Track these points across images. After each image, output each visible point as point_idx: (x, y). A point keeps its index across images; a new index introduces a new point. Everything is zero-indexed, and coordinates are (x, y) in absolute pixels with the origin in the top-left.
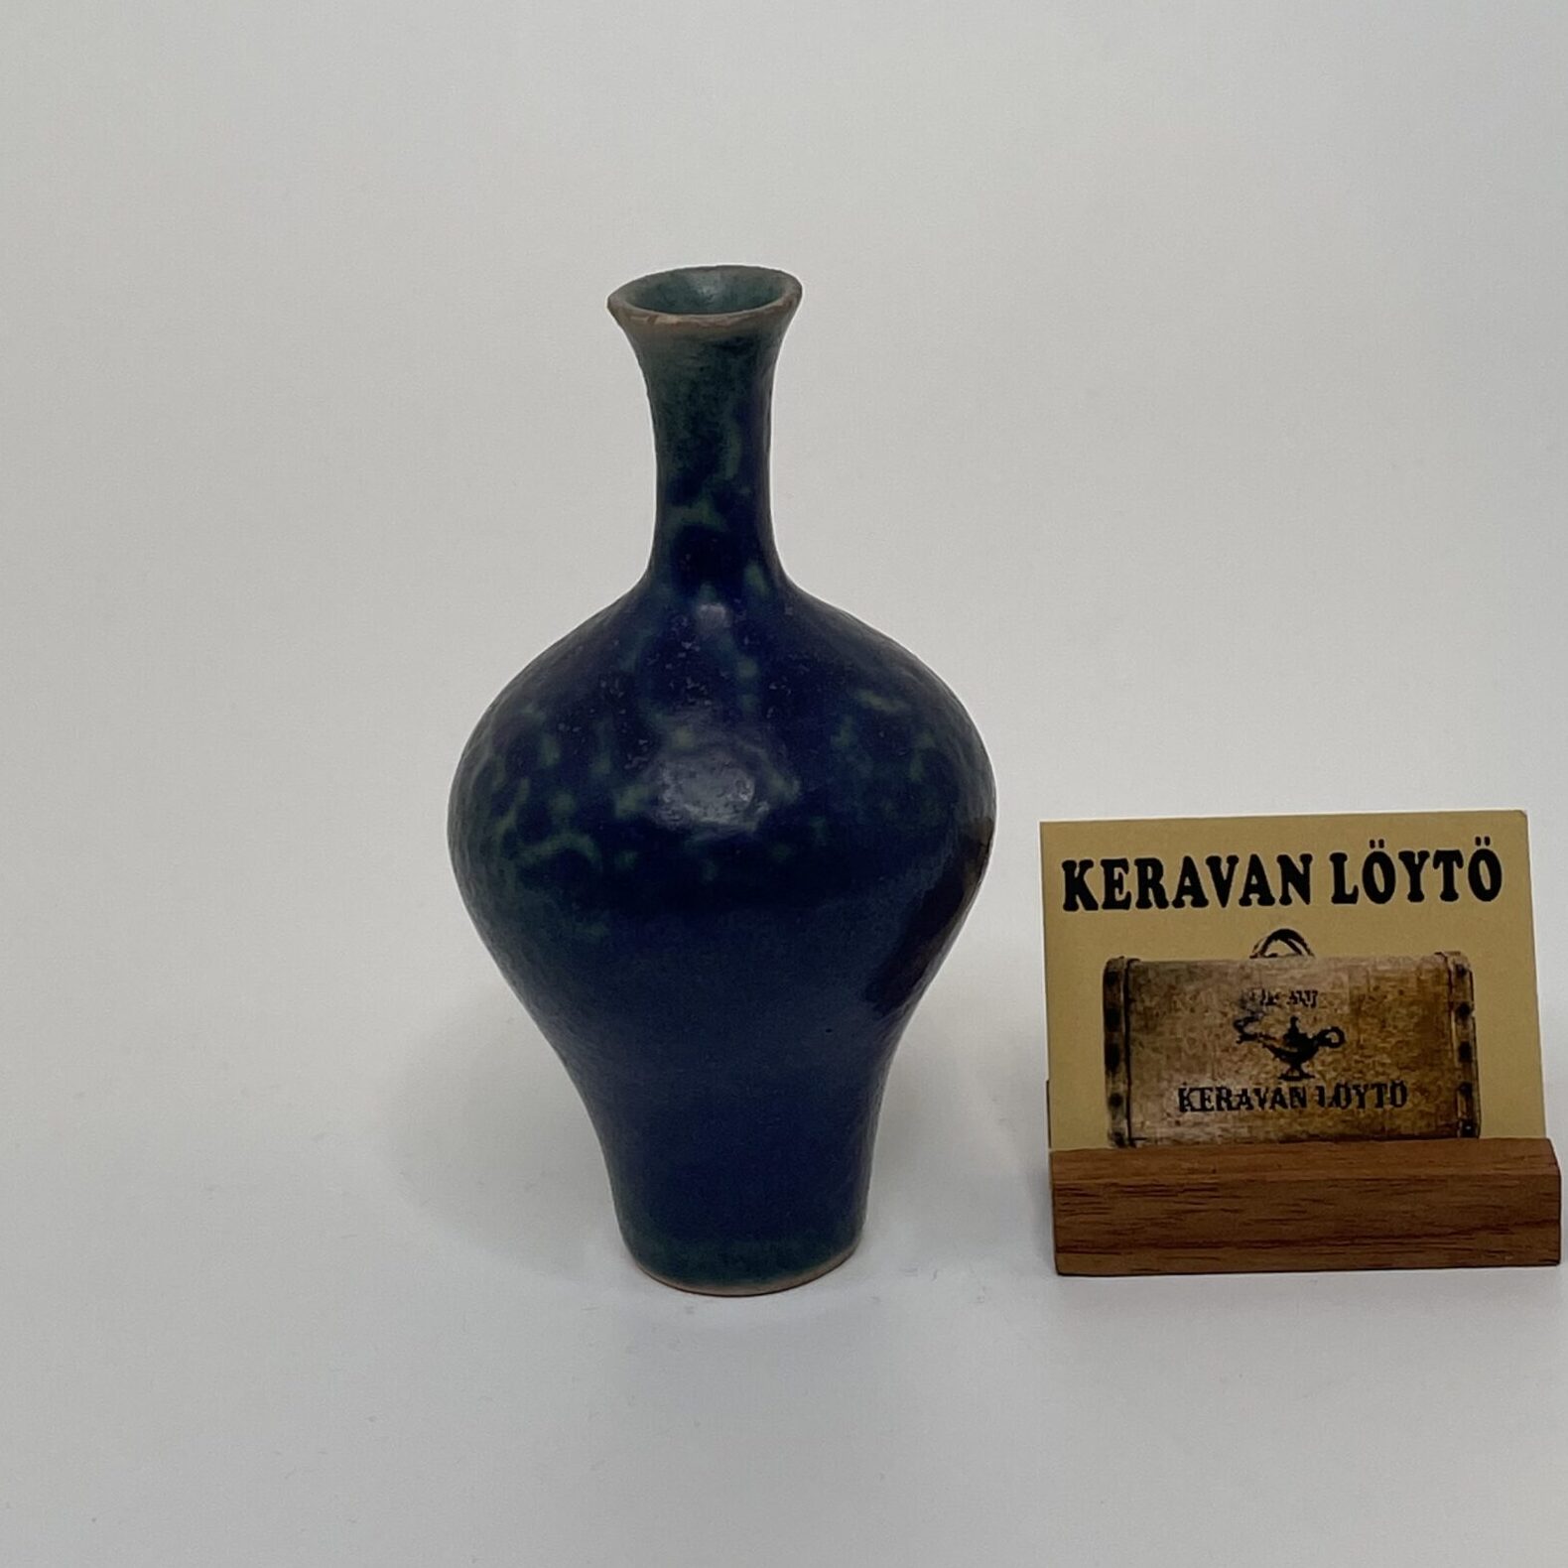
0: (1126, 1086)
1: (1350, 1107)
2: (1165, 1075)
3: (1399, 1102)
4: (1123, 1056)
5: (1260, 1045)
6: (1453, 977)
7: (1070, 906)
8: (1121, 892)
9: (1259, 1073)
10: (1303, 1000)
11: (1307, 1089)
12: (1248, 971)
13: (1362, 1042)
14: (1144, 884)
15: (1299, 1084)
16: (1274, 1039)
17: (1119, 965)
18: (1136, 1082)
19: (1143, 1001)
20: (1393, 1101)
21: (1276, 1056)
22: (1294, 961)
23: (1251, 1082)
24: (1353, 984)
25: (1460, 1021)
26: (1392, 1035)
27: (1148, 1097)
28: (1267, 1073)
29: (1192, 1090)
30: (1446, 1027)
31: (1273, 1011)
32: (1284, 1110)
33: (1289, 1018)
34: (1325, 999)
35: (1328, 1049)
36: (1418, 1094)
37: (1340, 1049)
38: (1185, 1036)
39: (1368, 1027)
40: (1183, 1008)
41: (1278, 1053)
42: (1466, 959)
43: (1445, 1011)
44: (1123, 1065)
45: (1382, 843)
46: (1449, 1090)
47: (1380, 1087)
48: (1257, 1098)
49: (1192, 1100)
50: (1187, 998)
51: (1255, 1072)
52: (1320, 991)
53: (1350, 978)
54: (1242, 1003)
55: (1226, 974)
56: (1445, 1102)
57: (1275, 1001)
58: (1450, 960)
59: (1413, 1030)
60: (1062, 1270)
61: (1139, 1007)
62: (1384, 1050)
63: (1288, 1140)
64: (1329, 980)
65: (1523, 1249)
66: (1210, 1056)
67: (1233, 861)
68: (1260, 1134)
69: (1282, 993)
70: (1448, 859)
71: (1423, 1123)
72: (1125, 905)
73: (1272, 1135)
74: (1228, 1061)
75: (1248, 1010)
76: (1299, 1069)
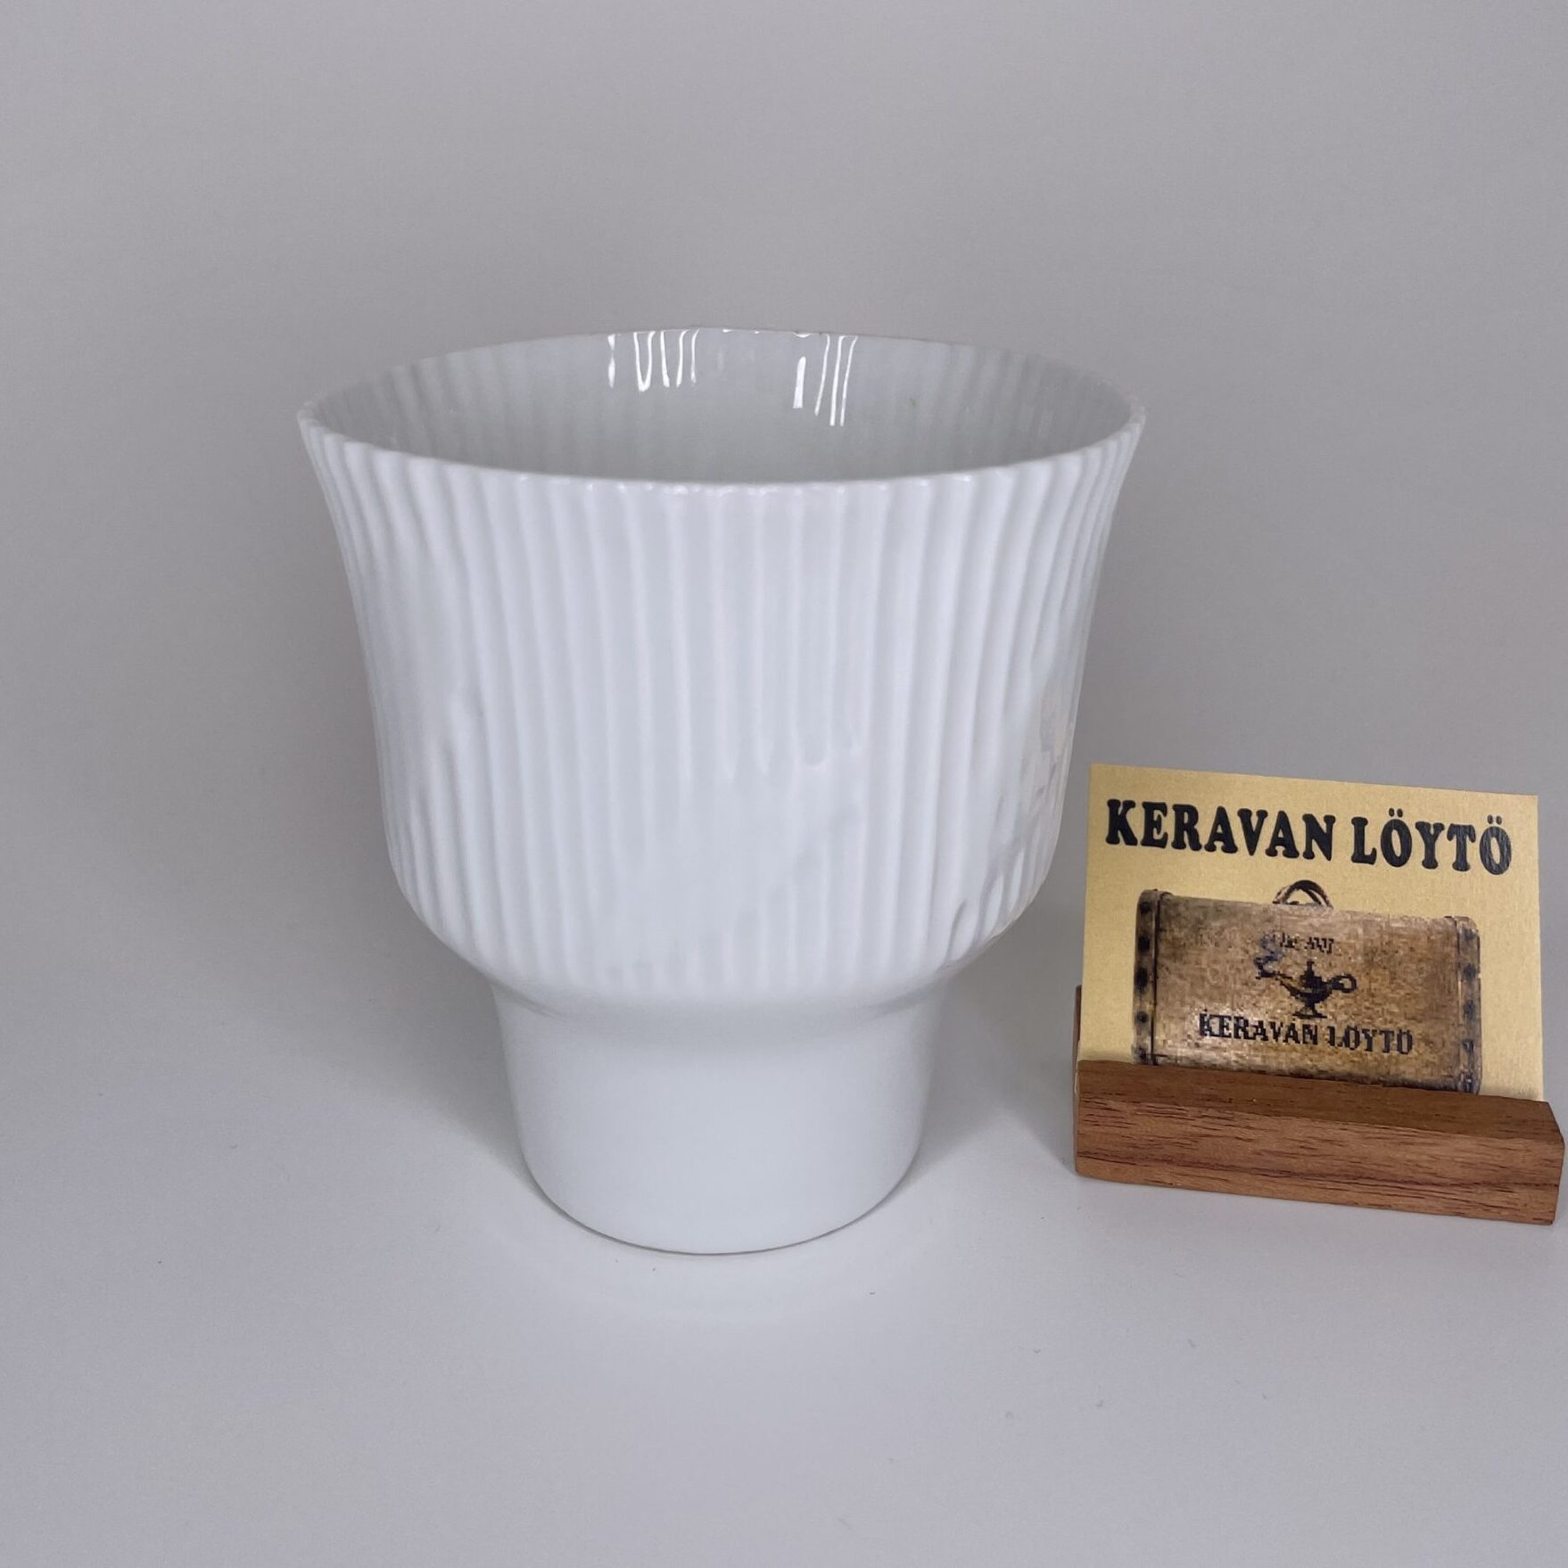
0: (1152, 1006)
1: (1359, 1049)
2: (1188, 999)
3: (1405, 1049)
4: (1151, 978)
5: (1278, 983)
6: (1462, 940)
7: (1112, 839)
8: (1159, 832)
9: (1275, 1009)
10: (1320, 947)
11: (1319, 1027)
12: (1271, 914)
13: (1373, 991)
14: (1180, 827)
15: (1312, 1023)
16: (1290, 978)
17: (1153, 897)
18: (1161, 1004)
19: (1172, 931)
21: (1292, 995)
22: (1312, 910)
23: (1267, 1015)
24: (1367, 937)
25: (1465, 981)
26: (1402, 987)
27: (1171, 1018)
28: (1282, 1009)
29: (1212, 1017)
30: (1452, 987)
31: (1291, 953)
32: (1298, 1046)
33: (1306, 961)
34: (1340, 947)
35: (1340, 993)
36: (1423, 1044)
37: (1351, 994)
38: (1209, 966)
39: (1379, 978)
40: (1208, 941)
41: (1294, 992)
42: (1475, 925)
43: (1452, 970)
44: (1150, 987)
45: (1400, 813)
46: (1453, 1043)
47: (1387, 1033)
48: (1272, 1030)
49: (1212, 1026)
50: (1213, 932)
51: (1271, 1007)
52: (1337, 939)
53: (1364, 931)
54: (1263, 944)
55: (1250, 915)
56: (1449, 1054)
57: (1294, 944)
58: (1460, 924)
59: (1421, 985)
60: (1081, 1172)
61: (1169, 936)
62: (1393, 1000)
63: (1299, 1075)
64: (1346, 931)
65: (1519, 1207)
66: (1230, 987)
67: (1262, 815)
68: (1273, 1064)
69: (1301, 938)
70: (1462, 833)
71: (1426, 1071)
72: (1162, 844)
73: (1284, 1067)
74: (1247, 994)
75: (1269, 950)
76: (1313, 1008)
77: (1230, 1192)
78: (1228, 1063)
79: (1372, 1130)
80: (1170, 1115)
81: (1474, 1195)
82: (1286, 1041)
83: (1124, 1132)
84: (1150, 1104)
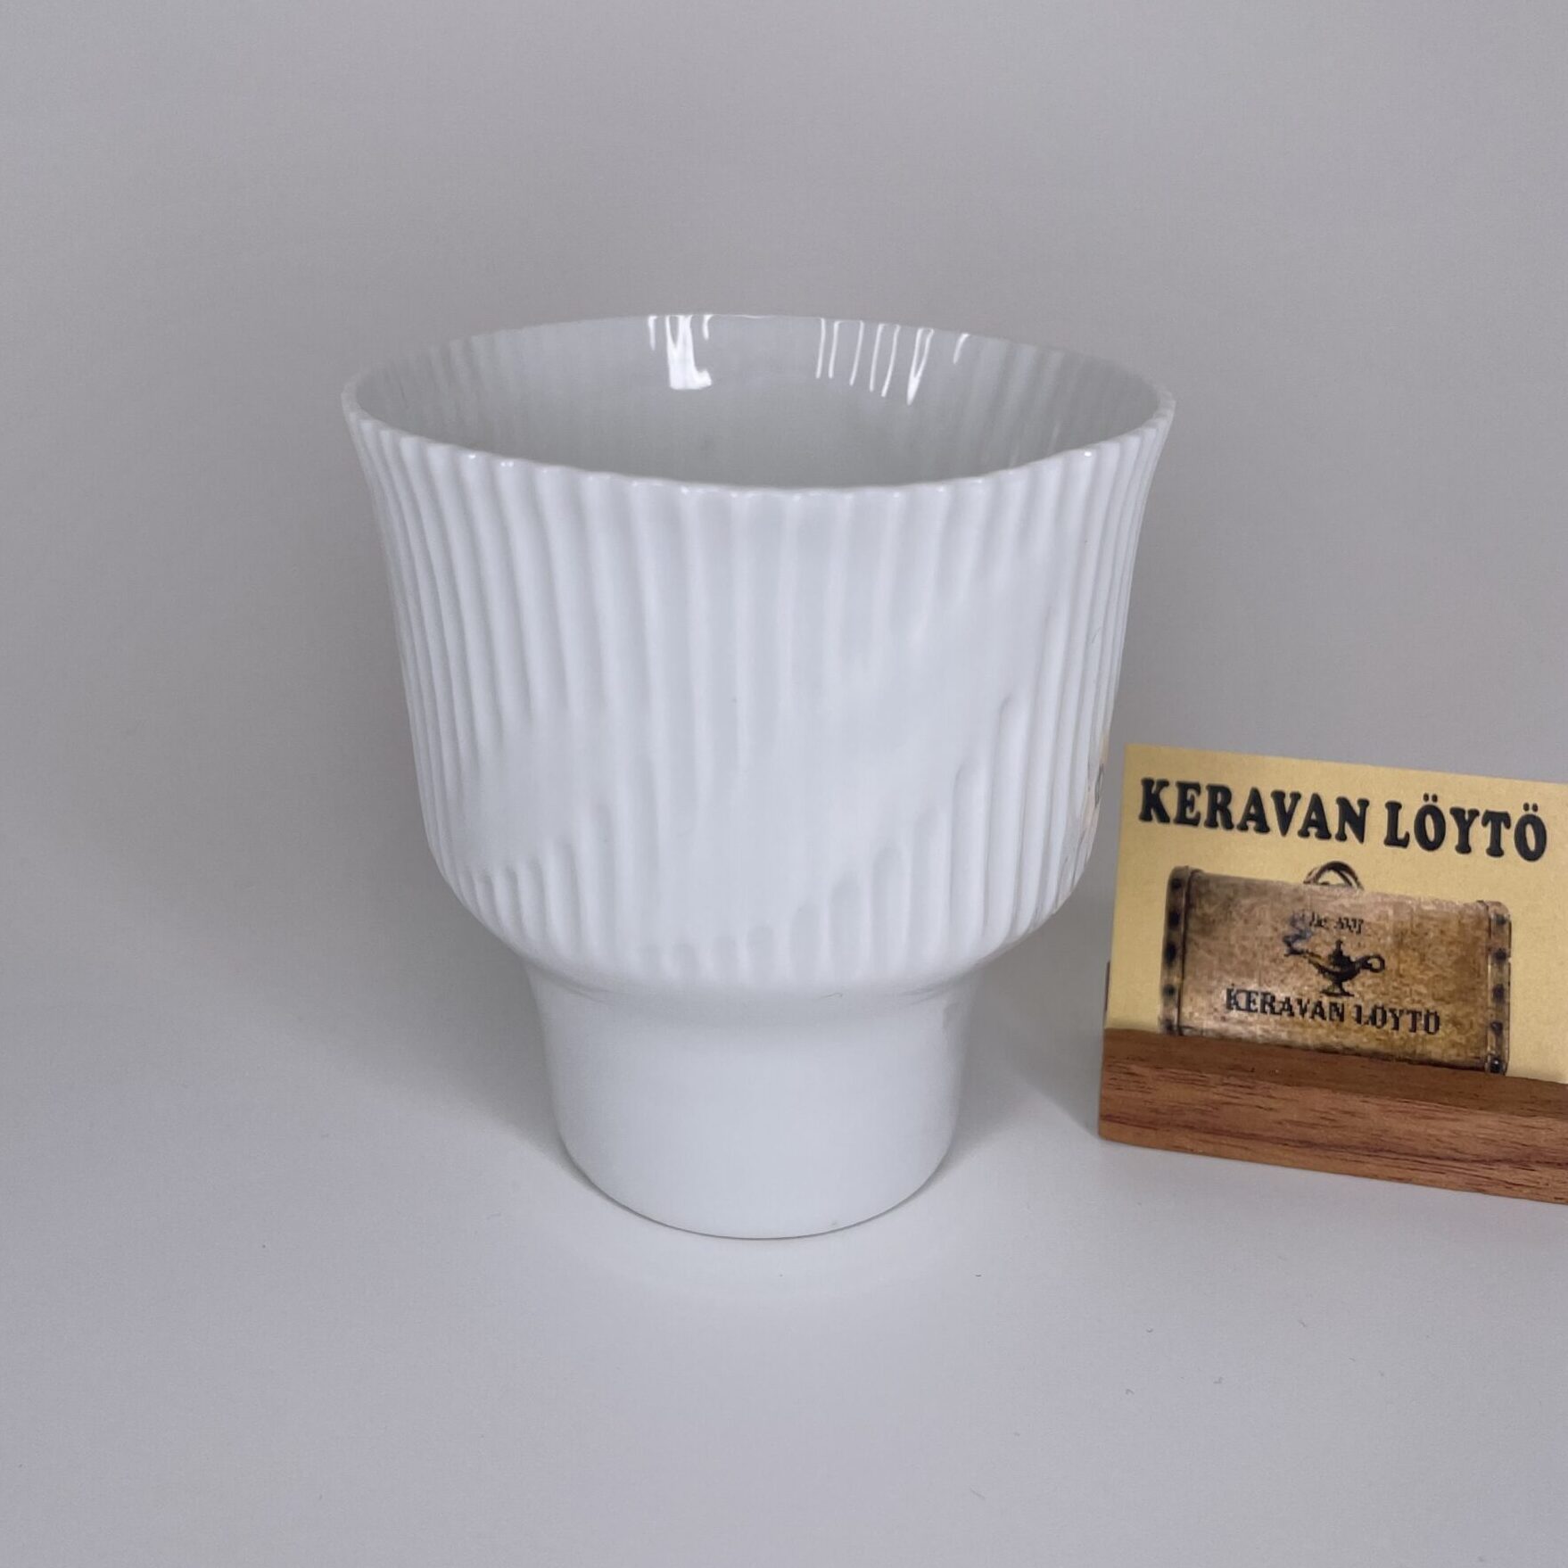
0: (1180, 980)
1: (1385, 1027)
2: (1216, 974)
3: (1432, 1028)
5: (1306, 961)
6: (1493, 924)
7: (1146, 817)
8: (1192, 810)
9: (1303, 986)
10: (1350, 927)
11: (1345, 1007)
12: (1302, 894)
13: (1401, 972)
14: (1214, 807)
15: (1339, 1001)
16: (1319, 957)
17: (1185, 873)
18: (1189, 978)
19: (1201, 907)
20: (1427, 1028)
21: (1320, 973)
22: (1343, 891)
23: (1294, 992)
24: (1398, 919)
25: (1495, 965)
26: (1431, 969)
27: (1198, 991)
28: (1310, 986)
29: (1239, 991)
30: (1482, 969)
31: (1320, 932)
32: (1324, 1023)
33: (1335, 941)
34: (1370, 928)
35: (1369, 973)
36: (1450, 1025)
37: (1379, 974)
38: (1237, 942)
39: (1409, 959)
40: (1238, 918)
41: (1322, 970)
42: (1507, 910)
43: (1482, 954)
44: (1178, 962)
45: (1435, 799)
46: (1481, 1025)
47: (1415, 1014)
48: (1298, 1007)
49: (1238, 1000)
50: (1243, 910)
51: (1299, 984)
52: (1366, 919)
53: (1395, 912)
54: (1293, 922)
55: (1280, 894)
56: (1476, 1036)
57: (1323, 924)
58: (1491, 909)
59: (1451, 967)
60: (1106, 1136)
61: (1198, 912)
62: (1421, 982)
63: (1325, 1050)
64: (1377, 912)
65: (1541, 1186)
66: (1258, 964)
67: (1296, 797)
68: (1299, 1040)
69: (1331, 917)
70: (1497, 820)
71: (1453, 1052)
72: (1194, 822)
73: (1310, 1042)
74: (1275, 971)
75: (1298, 928)
76: (1341, 986)
77: (1250, 1160)
78: (1254, 1036)
79: (1392, 1103)
80: (1193, 1082)
81: (1496, 1172)
82: (1312, 1017)
83: (1148, 1097)
84: (1173, 1070)
